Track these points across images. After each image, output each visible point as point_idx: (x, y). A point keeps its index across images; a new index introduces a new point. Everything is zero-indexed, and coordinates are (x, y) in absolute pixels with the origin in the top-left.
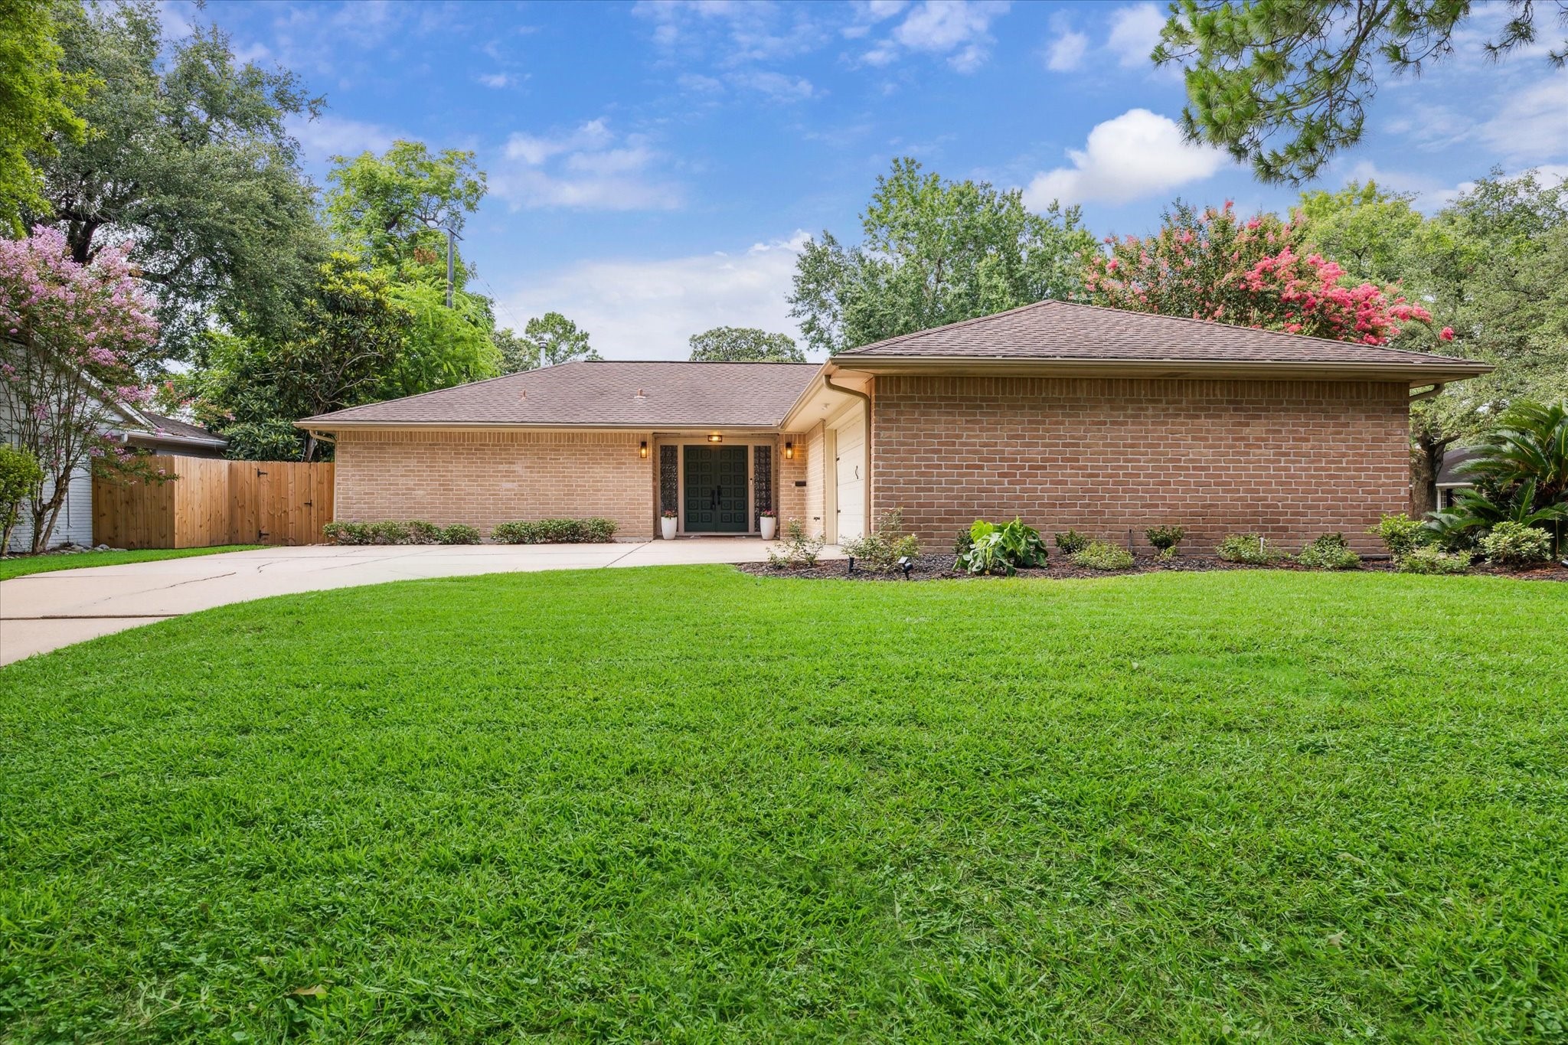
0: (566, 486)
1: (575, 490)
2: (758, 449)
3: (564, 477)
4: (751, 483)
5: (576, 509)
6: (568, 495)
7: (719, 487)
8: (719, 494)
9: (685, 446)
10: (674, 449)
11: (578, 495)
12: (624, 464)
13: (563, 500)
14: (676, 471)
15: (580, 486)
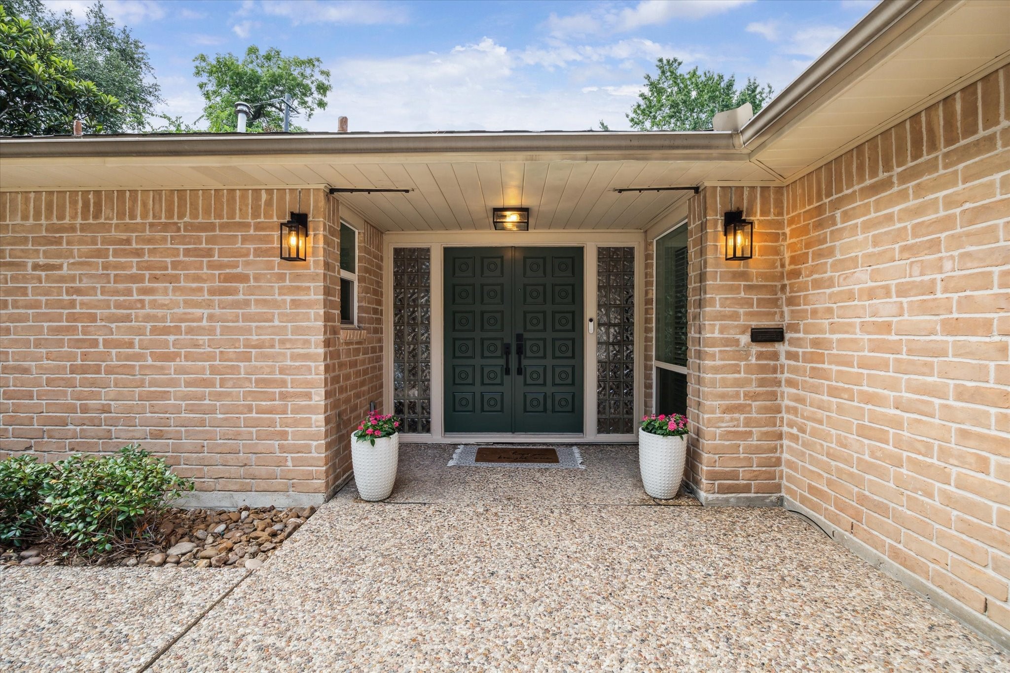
0: (78, 343)
1: (104, 357)
2: (606, 255)
3: (72, 318)
4: (590, 328)
5: (106, 409)
6: (84, 370)
7: (519, 337)
8: (520, 351)
9: (448, 251)
10: (424, 254)
11: (110, 371)
12: (244, 278)
13: (70, 384)
14: (428, 304)
15: (118, 344)
